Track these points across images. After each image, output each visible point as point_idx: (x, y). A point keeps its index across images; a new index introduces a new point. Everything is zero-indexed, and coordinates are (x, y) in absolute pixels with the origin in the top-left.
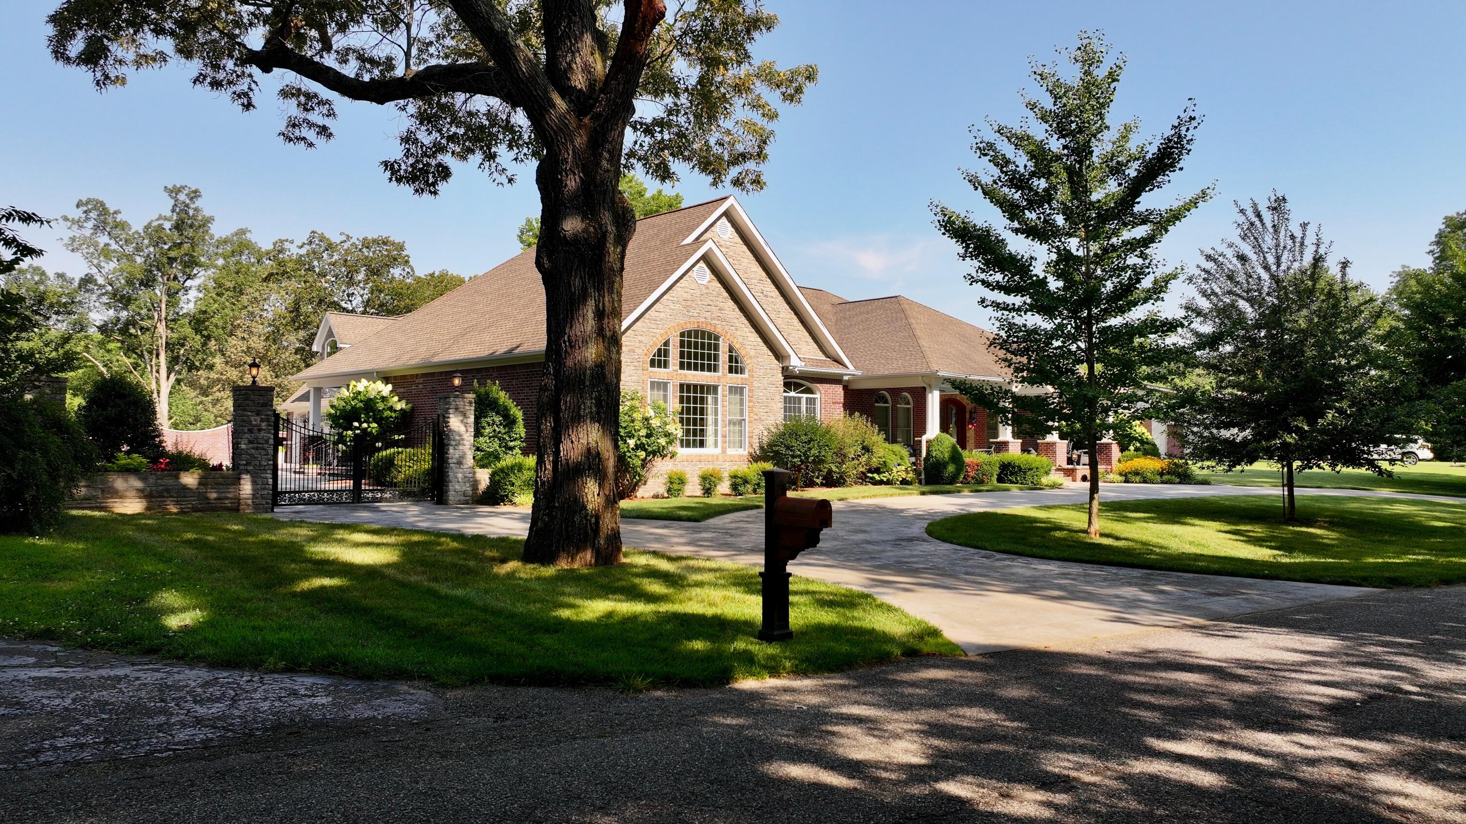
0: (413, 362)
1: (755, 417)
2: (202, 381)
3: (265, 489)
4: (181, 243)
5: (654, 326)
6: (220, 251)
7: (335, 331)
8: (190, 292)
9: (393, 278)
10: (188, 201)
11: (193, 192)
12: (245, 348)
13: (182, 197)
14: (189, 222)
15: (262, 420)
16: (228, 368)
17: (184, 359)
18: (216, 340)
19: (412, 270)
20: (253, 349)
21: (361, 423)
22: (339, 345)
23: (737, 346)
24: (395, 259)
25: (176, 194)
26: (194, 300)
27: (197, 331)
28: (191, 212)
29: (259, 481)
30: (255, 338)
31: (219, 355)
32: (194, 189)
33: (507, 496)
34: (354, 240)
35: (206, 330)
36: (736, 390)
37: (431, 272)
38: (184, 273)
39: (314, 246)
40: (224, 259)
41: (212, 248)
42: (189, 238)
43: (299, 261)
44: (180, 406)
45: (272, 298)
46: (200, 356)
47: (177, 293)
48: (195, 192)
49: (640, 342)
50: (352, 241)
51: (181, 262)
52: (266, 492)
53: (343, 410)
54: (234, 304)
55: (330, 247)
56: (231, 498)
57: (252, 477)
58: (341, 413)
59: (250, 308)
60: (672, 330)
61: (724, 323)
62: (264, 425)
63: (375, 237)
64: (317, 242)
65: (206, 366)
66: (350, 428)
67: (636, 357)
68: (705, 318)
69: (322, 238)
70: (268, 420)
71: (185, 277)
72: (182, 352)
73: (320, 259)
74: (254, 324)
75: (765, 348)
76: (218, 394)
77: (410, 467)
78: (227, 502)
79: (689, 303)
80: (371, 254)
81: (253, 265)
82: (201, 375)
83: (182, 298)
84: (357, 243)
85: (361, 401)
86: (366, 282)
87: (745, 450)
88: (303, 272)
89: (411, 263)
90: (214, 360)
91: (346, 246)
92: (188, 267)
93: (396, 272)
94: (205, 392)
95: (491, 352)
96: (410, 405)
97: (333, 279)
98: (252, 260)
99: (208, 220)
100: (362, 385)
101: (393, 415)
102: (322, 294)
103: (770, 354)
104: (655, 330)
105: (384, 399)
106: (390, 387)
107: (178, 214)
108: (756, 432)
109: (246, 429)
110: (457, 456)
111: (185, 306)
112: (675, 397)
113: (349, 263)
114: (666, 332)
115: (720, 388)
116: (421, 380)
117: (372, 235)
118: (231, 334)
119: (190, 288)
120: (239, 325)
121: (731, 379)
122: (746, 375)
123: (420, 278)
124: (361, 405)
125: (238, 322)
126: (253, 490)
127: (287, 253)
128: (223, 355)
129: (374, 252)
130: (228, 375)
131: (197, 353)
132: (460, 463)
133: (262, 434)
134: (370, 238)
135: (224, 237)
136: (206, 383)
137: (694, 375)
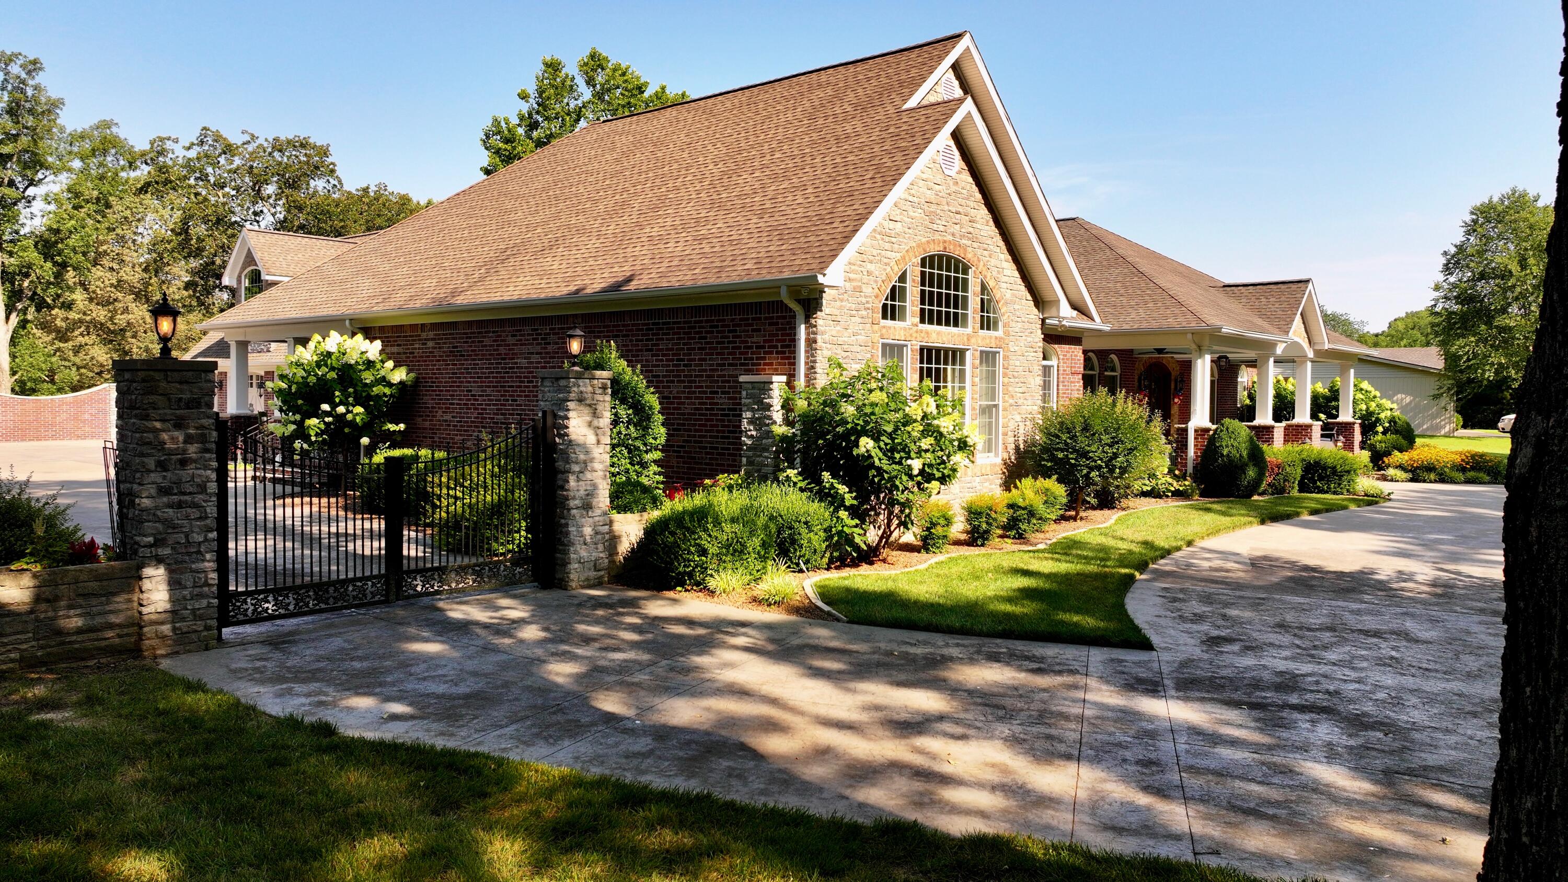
0: (418, 304)
1: (1011, 401)
2: (59, 323)
3: (201, 596)
4: (18, 135)
5: (887, 246)
6: (75, 149)
7: (257, 256)
8: (34, 203)
9: (316, 192)
10: (23, 75)
11: (30, 62)
12: (114, 282)
13: (15, 69)
14: (28, 105)
15: (189, 440)
16: (93, 306)
17: (30, 294)
18: (75, 269)
19: (340, 182)
20: (126, 282)
21: (334, 406)
22: (265, 277)
23: (991, 283)
24: (317, 168)
25: (7, 65)
26: (40, 214)
27: (47, 256)
28: (30, 92)
29: (187, 579)
30: (128, 269)
31: (79, 289)
32: (32, 58)
33: (691, 575)
34: (261, 141)
35: (59, 255)
36: (988, 357)
37: (364, 186)
38: (24, 176)
39: (206, 148)
40: (82, 159)
41: (62, 145)
42: (27, 128)
43: (188, 165)
44: (27, 357)
45: (147, 219)
46: (52, 290)
47: (15, 204)
48: (35, 62)
49: (869, 273)
50: (258, 142)
51: (19, 161)
52: (204, 603)
53: (304, 383)
54: (99, 222)
55: (229, 150)
56: (120, 626)
57: (170, 571)
58: (298, 389)
59: (119, 231)
60: (911, 254)
61: (975, 245)
62: (193, 450)
63: (291, 137)
64: (210, 142)
65: (63, 303)
66: (316, 413)
67: (864, 300)
68: (953, 235)
69: (218, 138)
70: (202, 439)
71: (26, 183)
72: (26, 284)
73: (216, 165)
74: (126, 251)
75: (1022, 288)
76: (80, 339)
77: (456, 498)
78: (110, 634)
79: (933, 208)
80: (285, 159)
81: (123, 169)
82: (57, 315)
83: (23, 211)
84: (266, 144)
85: (333, 369)
86: (278, 197)
87: (997, 455)
88: (192, 181)
89: (338, 173)
90: (74, 296)
91: (250, 148)
92: (29, 168)
93: (319, 184)
94: (63, 336)
95: (572, 288)
96: (412, 375)
97: (234, 193)
98: (122, 163)
99: (55, 105)
100: (334, 341)
101: (387, 391)
102: (220, 210)
103: (1029, 298)
104: (889, 254)
105: (370, 364)
106: (378, 344)
107: (10, 93)
108: (1012, 425)
109: (151, 463)
110: (582, 493)
111: (28, 222)
112: (912, 368)
113: (255, 171)
114: (903, 258)
115: (968, 353)
116: (431, 334)
117: (286, 134)
118: (95, 264)
119: (34, 198)
120: (105, 251)
121: (984, 338)
122: (1000, 333)
123: (349, 193)
124: (333, 375)
125: (105, 247)
126: (172, 600)
127: (170, 155)
128: (86, 289)
129: (289, 158)
130: (94, 315)
131: (48, 288)
132: (587, 506)
133: (190, 470)
134: (283, 138)
135: (79, 130)
136: (64, 324)
137: (939, 333)
